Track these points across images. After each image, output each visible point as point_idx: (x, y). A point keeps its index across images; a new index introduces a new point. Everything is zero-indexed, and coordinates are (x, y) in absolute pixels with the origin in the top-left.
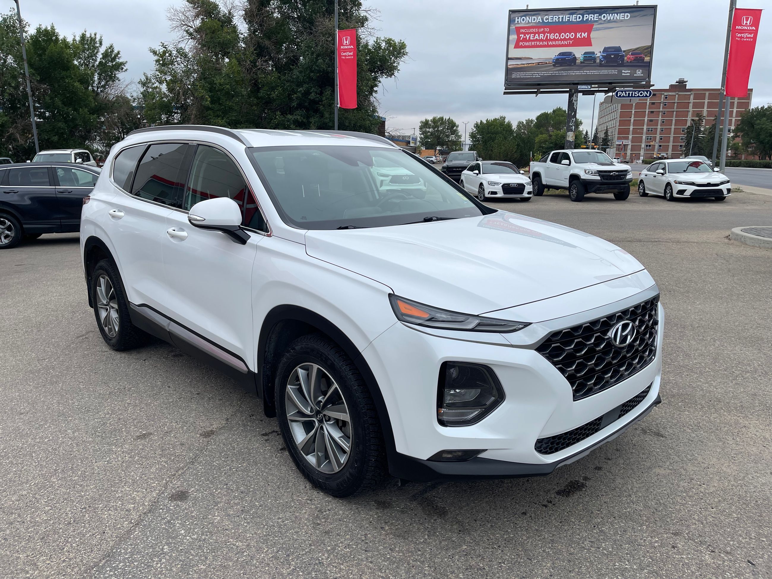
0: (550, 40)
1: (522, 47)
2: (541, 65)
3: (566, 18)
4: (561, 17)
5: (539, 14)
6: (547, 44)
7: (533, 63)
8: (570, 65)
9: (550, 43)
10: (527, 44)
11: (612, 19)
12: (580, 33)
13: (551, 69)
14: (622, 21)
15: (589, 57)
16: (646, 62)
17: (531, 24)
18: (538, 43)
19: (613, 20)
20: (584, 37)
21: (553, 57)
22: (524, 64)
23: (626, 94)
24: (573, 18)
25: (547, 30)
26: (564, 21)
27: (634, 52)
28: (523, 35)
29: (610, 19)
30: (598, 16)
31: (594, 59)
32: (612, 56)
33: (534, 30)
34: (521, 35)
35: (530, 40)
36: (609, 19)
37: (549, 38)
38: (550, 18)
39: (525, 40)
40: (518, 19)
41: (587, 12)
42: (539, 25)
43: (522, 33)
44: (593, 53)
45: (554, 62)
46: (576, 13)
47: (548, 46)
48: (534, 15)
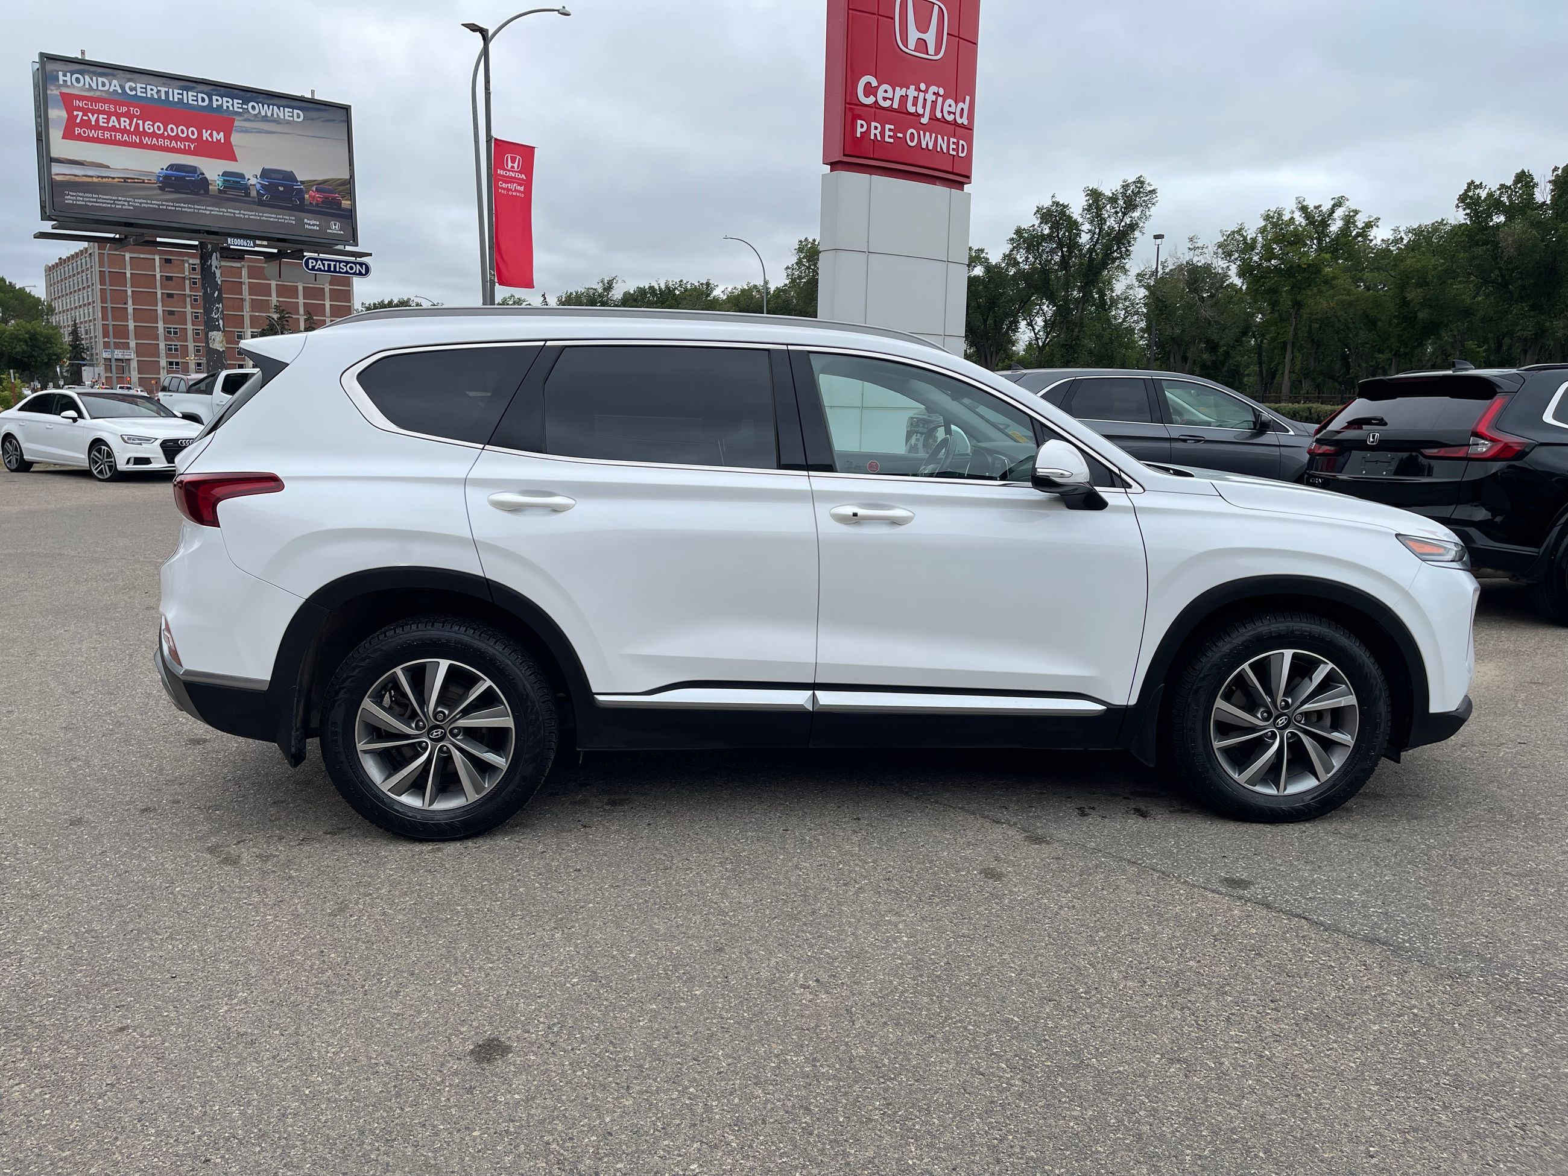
0: (145, 134)
1: (80, 138)
2: (129, 184)
3: (175, 95)
4: (163, 90)
5: (113, 75)
6: (139, 141)
7: (114, 178)
8: (197, 194)
9: (146, 140)
10: (92, 133)
11: (269, 114)
12: (209, 132)
13: (153, 195)
14: (288, 122)
15: (234, 182)
16: (346, 210)
17: (98, 94)
18: (119, 136)
19: (272, 119)
20: (219, 141)
21: (157, 170)
22: (92, 177)
23: (324, 265)
24: (190, 97)
25: (136, 111)
26: (171, 99)
27: (321, 186)
28: (81, 114)
29: (266, 115)
30: (242, 104)
31: (246, 189)
32: (281, 189)
33: (106, 107)
34: (75, 113)
35: (97, 127)
36: (263, 114)
37: (141, 129)
38: (139, 88)
39: (86, 124)
40: (64, 75)
41: (216, 90)
42: (116, 97)
43: (79, 109)
44: (242, 176)
45: (161, 182)
46: (194, 88)
47: (141, 146)
48: (102, 75)
